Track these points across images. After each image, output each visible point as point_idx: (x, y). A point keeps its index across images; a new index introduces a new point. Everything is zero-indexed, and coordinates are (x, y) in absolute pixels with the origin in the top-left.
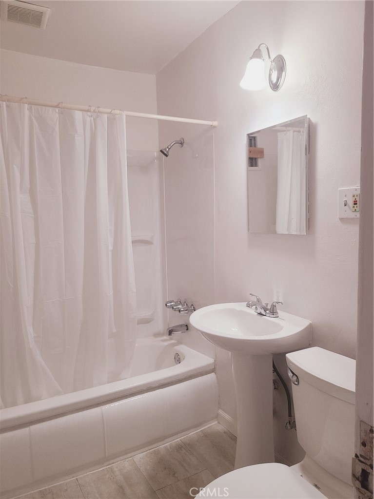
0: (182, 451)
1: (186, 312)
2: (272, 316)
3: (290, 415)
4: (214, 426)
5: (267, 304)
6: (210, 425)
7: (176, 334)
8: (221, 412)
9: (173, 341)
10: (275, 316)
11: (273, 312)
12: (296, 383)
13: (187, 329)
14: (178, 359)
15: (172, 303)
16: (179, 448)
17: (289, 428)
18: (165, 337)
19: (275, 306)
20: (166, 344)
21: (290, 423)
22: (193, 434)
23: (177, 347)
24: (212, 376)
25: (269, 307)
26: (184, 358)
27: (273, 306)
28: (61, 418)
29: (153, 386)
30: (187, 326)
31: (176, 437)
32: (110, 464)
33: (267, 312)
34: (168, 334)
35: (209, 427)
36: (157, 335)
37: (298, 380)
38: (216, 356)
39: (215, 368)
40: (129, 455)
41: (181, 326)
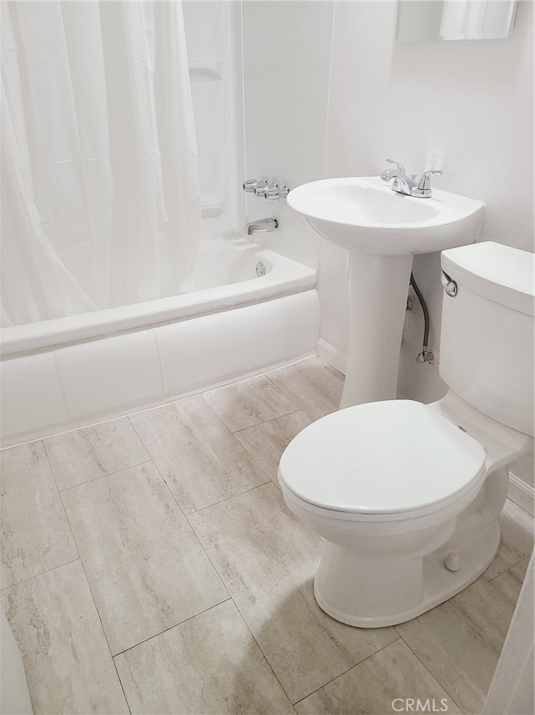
0: (267, 388)
1: (276, 197)
2: (422, 196)
3: (425, 344)
4: (311, 359)
5: (414, 177)
6: (305, 358)
7: (259, 234)
8: (321, 342)
9: (254, 245)
10: (425, 195)
11: (423, 190)
12: (453, 294)
13: (276, 227)
14: (261, 270)
15: (254, 184)
16: (264, 385)
17: (422, 360)
18: (242, 240)
19: (428, 179)
20: (243, 248)
21: (423, 354)
22: (282, 369)
23: (260, 254)
24: (313, 293)
25: (417, 180)
26: (271, 270)
27: (426, 178)
28: (98, 341)
29: (228, 304)
30: (275, 220)
31: (259, 371)
32: (171, 402)
33: (414, 189)
34: (247, 233)
35: (304, 361)
36: (229, 236)
37: (456, 289)
38: (320, 265)
39: (316, 283)
40: (196, 392)
41: (267, 221)
